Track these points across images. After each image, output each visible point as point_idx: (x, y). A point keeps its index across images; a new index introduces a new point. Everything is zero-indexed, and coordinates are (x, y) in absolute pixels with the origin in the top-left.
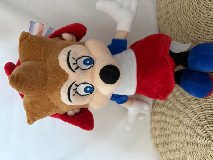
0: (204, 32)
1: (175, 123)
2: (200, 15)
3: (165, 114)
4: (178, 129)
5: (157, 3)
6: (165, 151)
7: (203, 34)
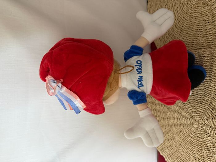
0: (187, 35)
1: (164, 110)
2: (184, 21)
3: (155, 103)
4: (167, 115)
7: (187, 36)
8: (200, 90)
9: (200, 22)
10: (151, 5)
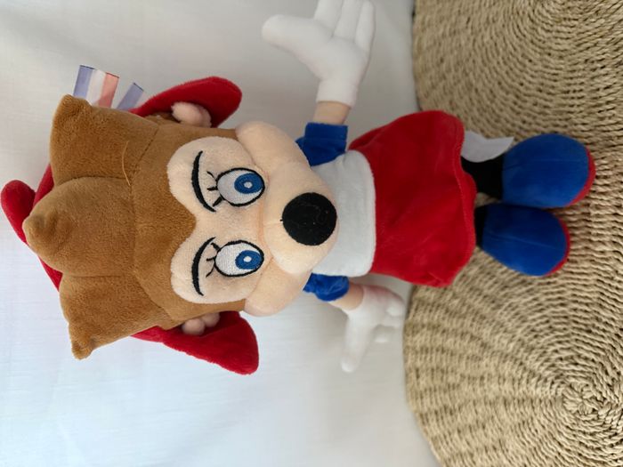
0: (537, 109)
1: (470, 352)
2: (525, 66)
3: (441, 330)
4: (479, 366)
5: (413, 36)
6: (447, 433)
7: (534, 114)
8: (585, 285)
9: (575, 67)
10: (423, 23)
